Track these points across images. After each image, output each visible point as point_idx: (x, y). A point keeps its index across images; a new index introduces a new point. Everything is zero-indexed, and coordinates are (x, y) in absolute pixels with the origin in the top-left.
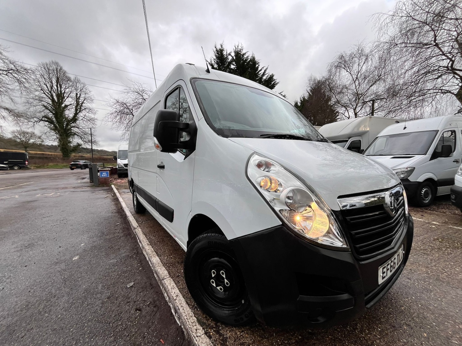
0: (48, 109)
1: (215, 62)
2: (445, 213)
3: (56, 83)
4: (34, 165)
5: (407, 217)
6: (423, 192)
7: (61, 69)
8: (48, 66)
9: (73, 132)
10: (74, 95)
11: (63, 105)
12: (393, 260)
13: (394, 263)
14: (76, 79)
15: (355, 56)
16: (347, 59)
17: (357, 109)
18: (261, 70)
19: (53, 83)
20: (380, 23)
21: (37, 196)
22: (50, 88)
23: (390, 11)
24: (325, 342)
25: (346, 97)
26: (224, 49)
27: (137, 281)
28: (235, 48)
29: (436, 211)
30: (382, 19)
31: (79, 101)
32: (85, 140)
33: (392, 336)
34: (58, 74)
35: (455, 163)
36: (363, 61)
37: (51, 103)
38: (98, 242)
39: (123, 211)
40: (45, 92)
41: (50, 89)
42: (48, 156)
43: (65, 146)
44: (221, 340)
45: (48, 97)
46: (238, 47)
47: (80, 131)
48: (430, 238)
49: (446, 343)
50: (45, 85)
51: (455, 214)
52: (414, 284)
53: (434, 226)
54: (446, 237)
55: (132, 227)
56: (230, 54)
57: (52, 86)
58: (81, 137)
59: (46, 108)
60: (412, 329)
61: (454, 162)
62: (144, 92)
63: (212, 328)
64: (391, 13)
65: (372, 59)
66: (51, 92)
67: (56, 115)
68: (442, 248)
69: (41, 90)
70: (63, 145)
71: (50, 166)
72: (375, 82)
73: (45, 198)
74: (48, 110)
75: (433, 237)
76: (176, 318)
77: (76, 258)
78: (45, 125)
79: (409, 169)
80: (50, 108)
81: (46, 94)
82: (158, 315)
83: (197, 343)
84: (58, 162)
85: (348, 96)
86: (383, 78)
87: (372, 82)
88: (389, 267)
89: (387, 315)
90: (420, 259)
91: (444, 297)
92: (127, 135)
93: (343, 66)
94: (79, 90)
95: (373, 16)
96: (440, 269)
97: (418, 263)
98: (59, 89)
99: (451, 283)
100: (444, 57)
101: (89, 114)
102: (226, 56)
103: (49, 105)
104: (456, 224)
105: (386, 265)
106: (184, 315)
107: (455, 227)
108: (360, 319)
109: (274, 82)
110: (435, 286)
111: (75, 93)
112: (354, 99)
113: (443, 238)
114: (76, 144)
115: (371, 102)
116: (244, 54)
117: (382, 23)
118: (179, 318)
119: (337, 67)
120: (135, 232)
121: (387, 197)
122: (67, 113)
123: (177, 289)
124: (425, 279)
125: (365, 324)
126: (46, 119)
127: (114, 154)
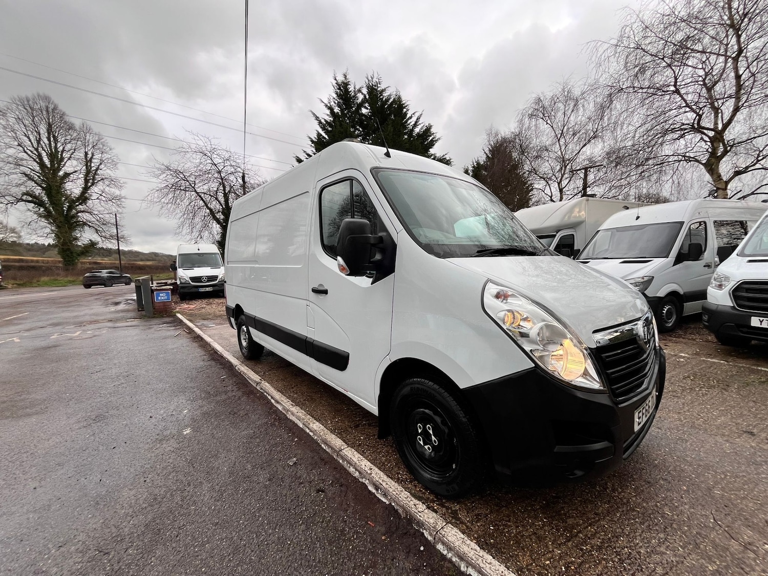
0: (33, 180)
1: (335, 103)
2: (694, 340)
3: (46, 134)
4: (13, 282)
5: (658, 351)
6: (664, 312)
7: (55, 109)
8: (31, 102)
9: (81, 220)
10: (82, 155)
11: (61, 173)
12: (647, 402)
13: (649, 407)
14: (83, 126)
15: (558, 100)
16: (546, 104)
17: (562, 182)
18: (411, 117)
19: (41, 133)
20: (599, 55)
21: (53, 337)
22: (36, 142)
23: (613, 38)
24: (574, 505)
25: (547, 164)
26: (349, 82)
27: (299, 456)
28: (367, 81)
29: (683, 338)
30: (601, 50)
31: (90, 165)
32: (103, 234)
33: (649, 493)
34: (51, 117)
35: (706, 268)
36: (571, 108)
37: (38, 169)
38: (209, 407)
39: (222, 357)
40: (26, 149)
41: (35, 145)
42: (37, 264)
43: (68, 246)
44: (451, 513)
45: (31, 159)
46: (372, 79)
47: (94, 219)
48: (679, 376)
49: (708, 495)
50: (26, 136)
51: (708, 341)
52: (665, 434)
53: (682, 360)
54: (699, 374)
55: (249, 381)
56: (360, 91)
57: (40, 138)
58: (96, 230)
59: (30, 178)
60: (669, 483)
61: (704, 266)
62: (215, 153)
63: (433, 502)
64: (614, 42)
65: (583, 106)
66: (37, 150)
67: (48, 191)
68: (695, 388)
69: (19, 145)
70: (64, 244)
71: (44, 281)
72: (589, 141)
73: (70, 341)
74: (34, 182)
75: (683, 374)
76: (378, 496)
77: (188, 432)
78: (29, 210)
79: (646, 279)
80: (37, 177)
81: (27, 154)
82: (350, 495)
83: (422, 519)
84: (58, 275)
85: (550, 162)
86: (600, 134)
87: (585, 140)
88: (644, 411)
89: (639, 471)
90: (670, 403)
91: (702, 447)
92: (187, 225)
93: (541, 116)
94: (91, 146)
95: (589, 45)
96: (695, 414)
97: (668, 408)
98: (53, 145)
99: (709, 430)
100: (688, 109)
101: (111, 189)
102: (353, 94)
103: (34, 172)
104: (710, 355)
105: (641, 409)
106: (391, 490)
107: (709, 359)
108: (609, 477)
109: (432, 137)
110: (691, 435)
111: (83, 151)
112: (558, 168)
113: (695, 375)
114: (87, 242)
115: (583, 171)
116: (383, 91)
117: (601, 55)
118: (385, 494)
119: (531, 116)
120: (261, 389)
121: (640, 328)
122: (70, 187)
123: (366, 460)
124: (678, 427)
125: (617, 483)
126: (30, 199)
127: (154, 257)
